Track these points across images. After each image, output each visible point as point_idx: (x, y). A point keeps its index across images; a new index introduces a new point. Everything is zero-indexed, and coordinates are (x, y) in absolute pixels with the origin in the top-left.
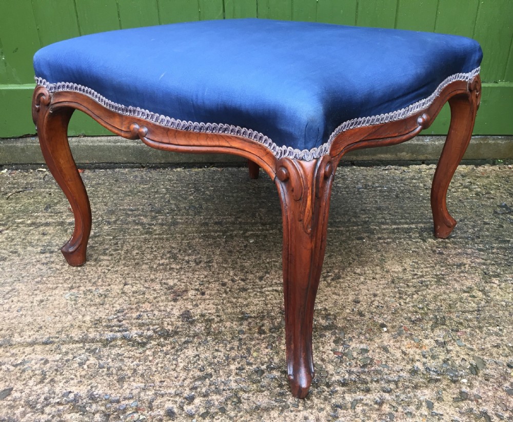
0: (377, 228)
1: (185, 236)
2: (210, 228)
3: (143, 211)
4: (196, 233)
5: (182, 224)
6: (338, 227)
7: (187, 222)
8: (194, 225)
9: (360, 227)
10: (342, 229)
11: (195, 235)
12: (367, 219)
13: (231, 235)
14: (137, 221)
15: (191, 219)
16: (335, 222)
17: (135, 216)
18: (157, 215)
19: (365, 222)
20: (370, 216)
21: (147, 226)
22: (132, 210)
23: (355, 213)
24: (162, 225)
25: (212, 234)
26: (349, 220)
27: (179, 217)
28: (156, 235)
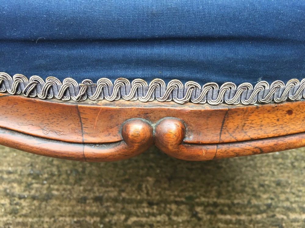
0: (285, 217)
1: (55, 221)
2: (88, 208)
3: (20, 175)
4: (69, 216)
5: (57, 198)
6: (238, 214)
7: (63, 195)
8: (70, 200)
9: (265, 215)
10: (243, 217)
11: (68, 219)
12: (269, 201)
13: (110, 222)
14: (8, 191)
15: (70, 190)
16: (233, 204)
17: (9, 182)
18: (34, 181)
19: (269, 206)
20: (272, 196)
21: (17, 200)
22: (9, 173)
23: (253, 189)
24: (34, 198)
25: (88, 219)
26: (249, 202)
27: (56, 187)
28: (20, 216)
